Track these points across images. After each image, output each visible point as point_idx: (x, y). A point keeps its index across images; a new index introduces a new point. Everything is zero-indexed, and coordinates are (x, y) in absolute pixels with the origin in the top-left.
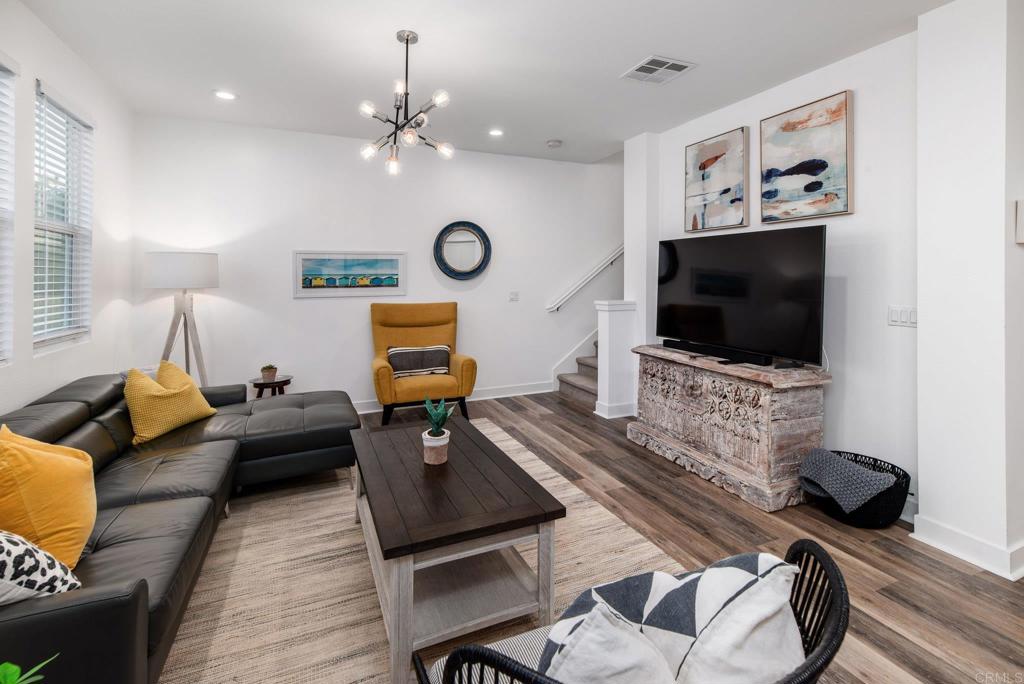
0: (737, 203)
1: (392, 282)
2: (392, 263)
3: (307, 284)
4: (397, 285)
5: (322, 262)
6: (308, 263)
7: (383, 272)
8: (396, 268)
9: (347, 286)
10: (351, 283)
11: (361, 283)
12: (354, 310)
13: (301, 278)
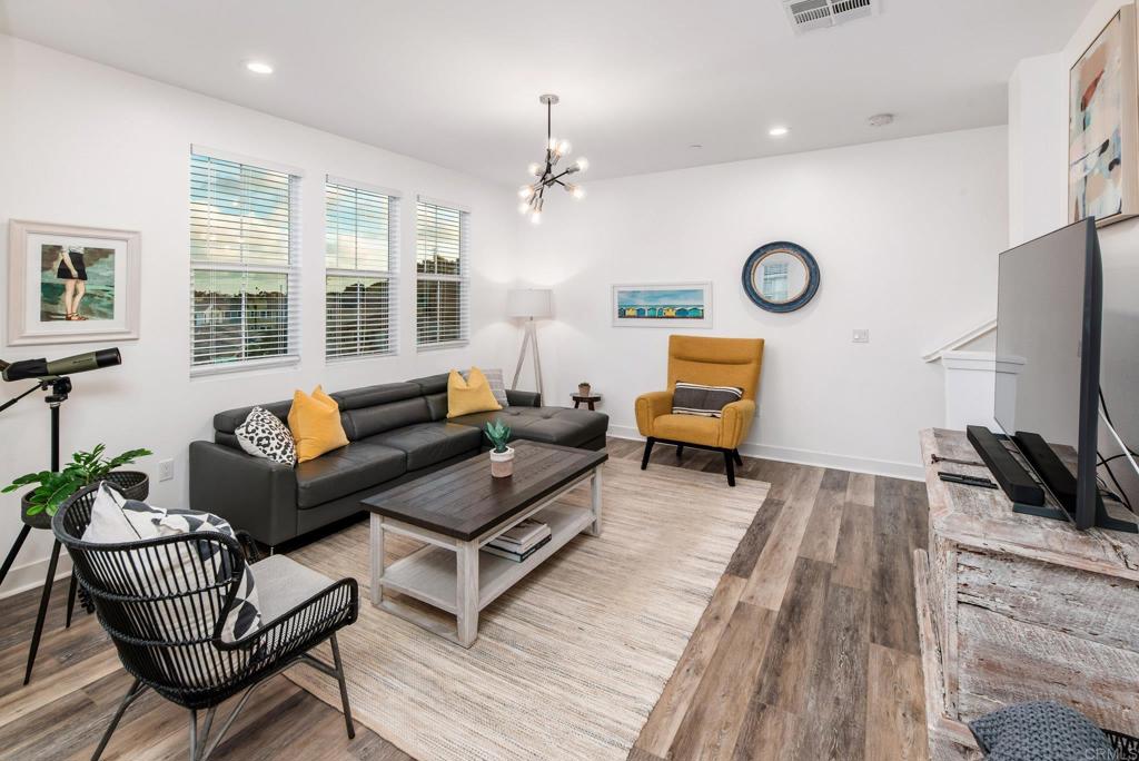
0: (1116, 167)
1: (697, 314)
2: (697, 293)
3: (622, 314)
4: (702, 317)
5: (634, 294)
6: (622, 296)
7: (689, 303)
8: (702, 298)
9: (655, 317)
10: (659, 314)
11: (668, 314)
12: (654, 340)
13: (617, 309)
